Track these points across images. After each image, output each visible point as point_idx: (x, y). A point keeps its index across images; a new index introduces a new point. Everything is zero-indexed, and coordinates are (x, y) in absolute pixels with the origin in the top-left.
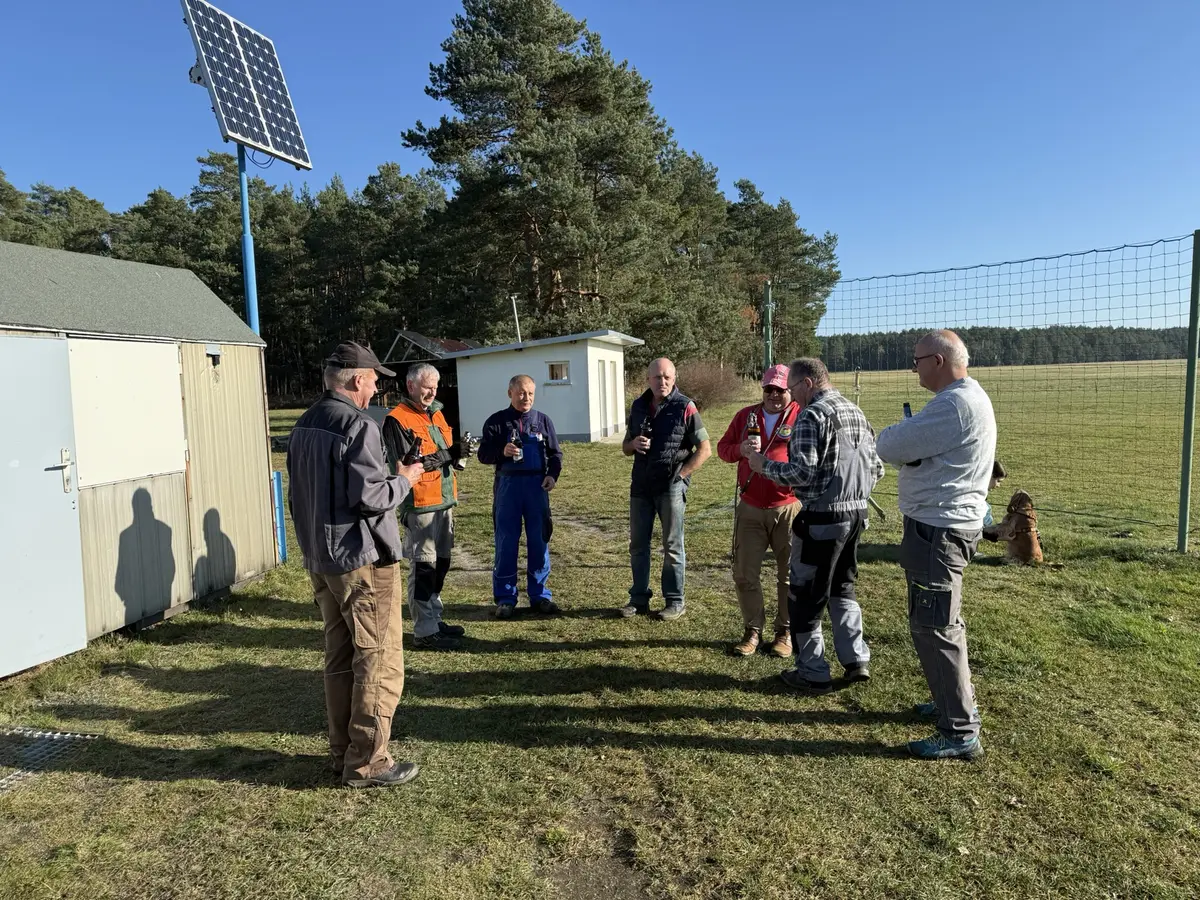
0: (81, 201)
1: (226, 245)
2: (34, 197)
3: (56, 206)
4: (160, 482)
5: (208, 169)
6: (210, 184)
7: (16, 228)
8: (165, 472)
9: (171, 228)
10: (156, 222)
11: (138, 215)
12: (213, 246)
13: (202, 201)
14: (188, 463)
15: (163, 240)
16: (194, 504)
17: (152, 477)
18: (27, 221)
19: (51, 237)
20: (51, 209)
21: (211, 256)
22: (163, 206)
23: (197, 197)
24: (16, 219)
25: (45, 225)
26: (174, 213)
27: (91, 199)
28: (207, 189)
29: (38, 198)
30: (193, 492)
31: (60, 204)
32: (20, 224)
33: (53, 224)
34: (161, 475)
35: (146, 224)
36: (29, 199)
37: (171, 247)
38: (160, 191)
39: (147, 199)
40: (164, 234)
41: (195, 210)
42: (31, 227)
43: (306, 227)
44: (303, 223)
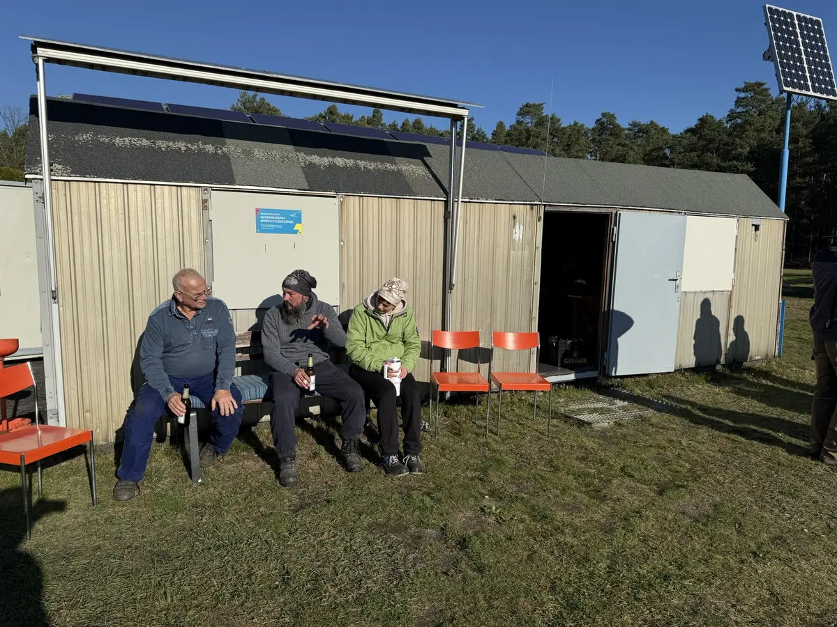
0: (655, 129)
1: (748, 149)
2: (629, 130)
3: (641, 134)
4: (717, 295)
5: (742, 95)
6: (742, 106)
7: (618, 150)
8: (720, 290)
9: (711, 141)
10: (701, 138)
11: (689, 134)
12: (740, 150)
13: (735, 119)
14: (733, 286)
15: (705, 149)
16: (733, 310)
17: (713, 291)
18: (624, 145)
19: (636, 153)
20: (638, 137)
21: (736, 158)
22: (707, 126)
23: (732, 116)
24: (618, 145)
25: (634, 147)
26: (714, 130)
27: (661, 127)
28: (739, 110)
29: (632, 130)
30: (733, 303)
31: (643, 133)
32: (620, 147)
33: (638, 145)
34: (719, 291)
35: (694, 139)
36: (626, 132)
37: (709, 154)
38: (707, 116)
39: (696, 122)
40: (706, 145)
41: (729, 126)
42: (626, 149)
43: (814, 129)
44: (812, 127)
